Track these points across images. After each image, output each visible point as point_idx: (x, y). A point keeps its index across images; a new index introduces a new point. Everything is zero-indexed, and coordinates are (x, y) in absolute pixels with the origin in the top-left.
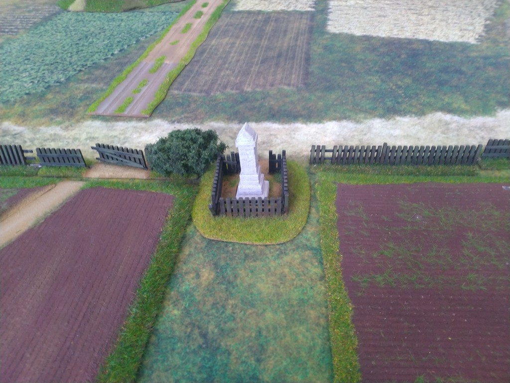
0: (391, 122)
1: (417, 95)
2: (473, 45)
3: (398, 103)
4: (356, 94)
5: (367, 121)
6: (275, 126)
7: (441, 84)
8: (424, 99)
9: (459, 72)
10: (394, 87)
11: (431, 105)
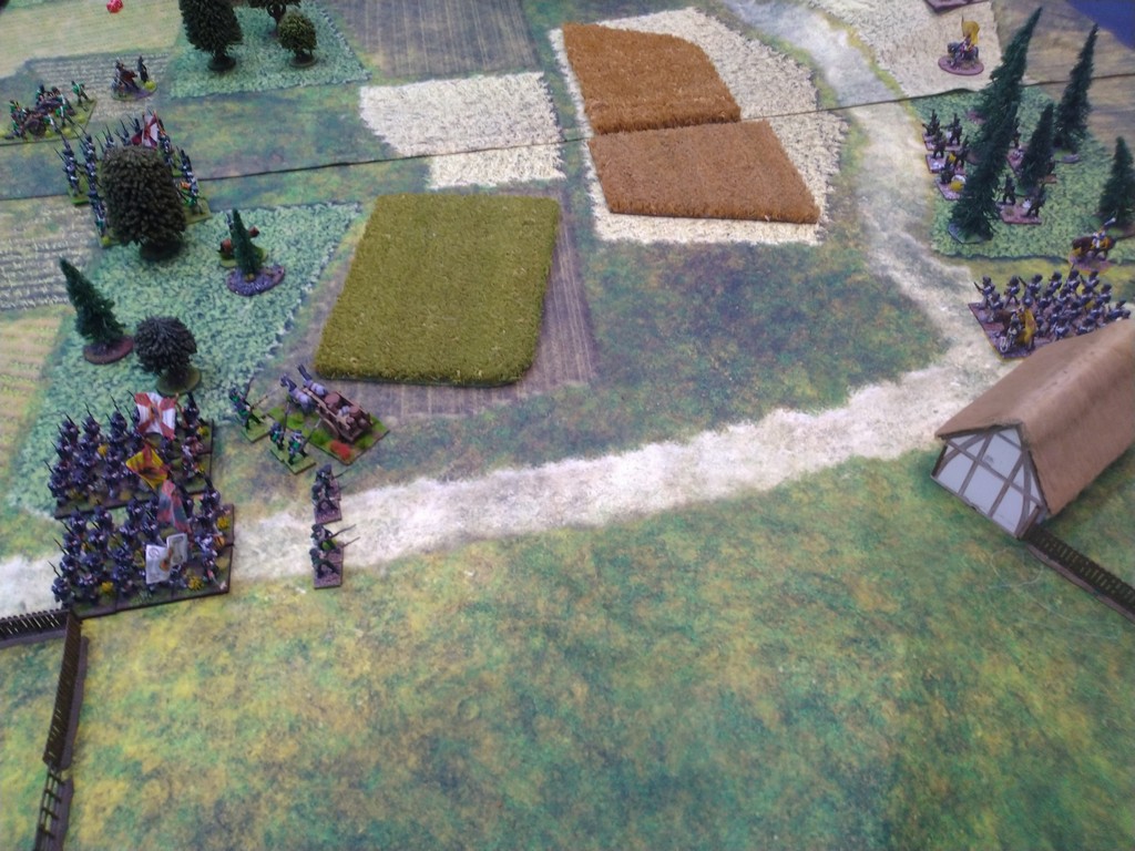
0: (724, 436)
1: (748, 375)
2: (813, 248)
3: (727, 397)
4: (671, 385)
5: (693, 439)
6: (581, 464)
7: (777, 347)
8: (759, 385)
9: (797, 316)
10: (717, 365)
11: (768, 396)
